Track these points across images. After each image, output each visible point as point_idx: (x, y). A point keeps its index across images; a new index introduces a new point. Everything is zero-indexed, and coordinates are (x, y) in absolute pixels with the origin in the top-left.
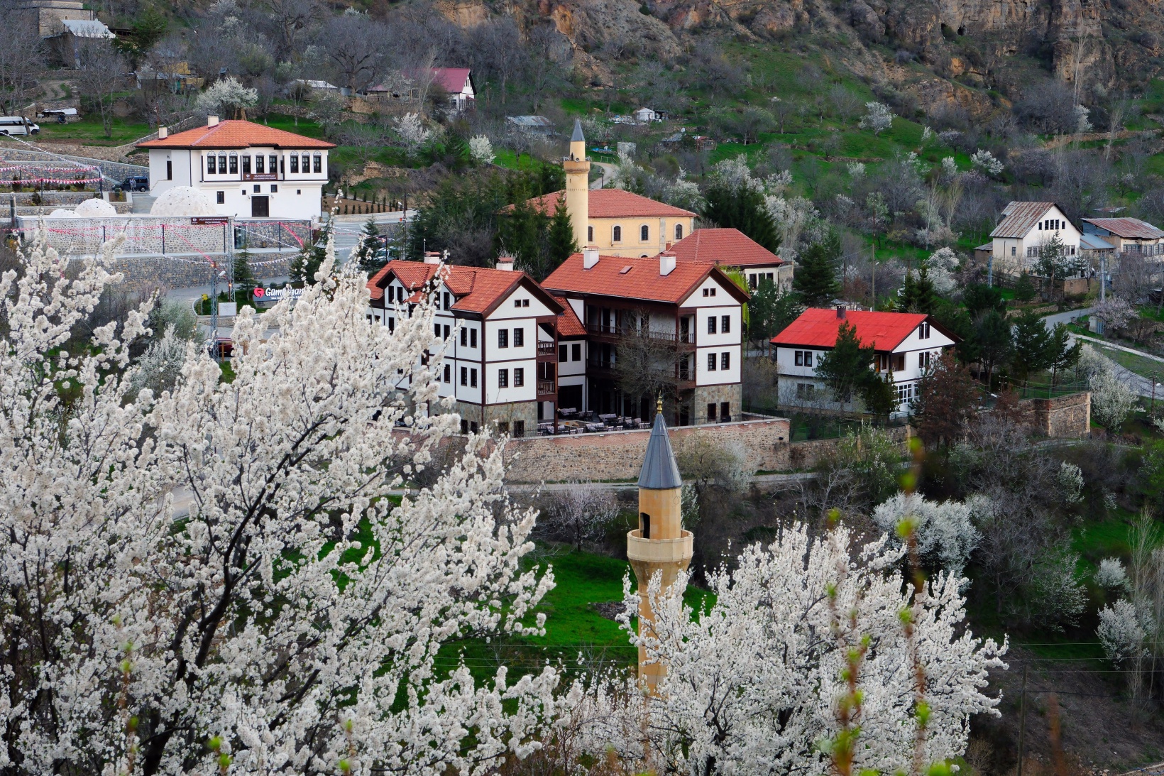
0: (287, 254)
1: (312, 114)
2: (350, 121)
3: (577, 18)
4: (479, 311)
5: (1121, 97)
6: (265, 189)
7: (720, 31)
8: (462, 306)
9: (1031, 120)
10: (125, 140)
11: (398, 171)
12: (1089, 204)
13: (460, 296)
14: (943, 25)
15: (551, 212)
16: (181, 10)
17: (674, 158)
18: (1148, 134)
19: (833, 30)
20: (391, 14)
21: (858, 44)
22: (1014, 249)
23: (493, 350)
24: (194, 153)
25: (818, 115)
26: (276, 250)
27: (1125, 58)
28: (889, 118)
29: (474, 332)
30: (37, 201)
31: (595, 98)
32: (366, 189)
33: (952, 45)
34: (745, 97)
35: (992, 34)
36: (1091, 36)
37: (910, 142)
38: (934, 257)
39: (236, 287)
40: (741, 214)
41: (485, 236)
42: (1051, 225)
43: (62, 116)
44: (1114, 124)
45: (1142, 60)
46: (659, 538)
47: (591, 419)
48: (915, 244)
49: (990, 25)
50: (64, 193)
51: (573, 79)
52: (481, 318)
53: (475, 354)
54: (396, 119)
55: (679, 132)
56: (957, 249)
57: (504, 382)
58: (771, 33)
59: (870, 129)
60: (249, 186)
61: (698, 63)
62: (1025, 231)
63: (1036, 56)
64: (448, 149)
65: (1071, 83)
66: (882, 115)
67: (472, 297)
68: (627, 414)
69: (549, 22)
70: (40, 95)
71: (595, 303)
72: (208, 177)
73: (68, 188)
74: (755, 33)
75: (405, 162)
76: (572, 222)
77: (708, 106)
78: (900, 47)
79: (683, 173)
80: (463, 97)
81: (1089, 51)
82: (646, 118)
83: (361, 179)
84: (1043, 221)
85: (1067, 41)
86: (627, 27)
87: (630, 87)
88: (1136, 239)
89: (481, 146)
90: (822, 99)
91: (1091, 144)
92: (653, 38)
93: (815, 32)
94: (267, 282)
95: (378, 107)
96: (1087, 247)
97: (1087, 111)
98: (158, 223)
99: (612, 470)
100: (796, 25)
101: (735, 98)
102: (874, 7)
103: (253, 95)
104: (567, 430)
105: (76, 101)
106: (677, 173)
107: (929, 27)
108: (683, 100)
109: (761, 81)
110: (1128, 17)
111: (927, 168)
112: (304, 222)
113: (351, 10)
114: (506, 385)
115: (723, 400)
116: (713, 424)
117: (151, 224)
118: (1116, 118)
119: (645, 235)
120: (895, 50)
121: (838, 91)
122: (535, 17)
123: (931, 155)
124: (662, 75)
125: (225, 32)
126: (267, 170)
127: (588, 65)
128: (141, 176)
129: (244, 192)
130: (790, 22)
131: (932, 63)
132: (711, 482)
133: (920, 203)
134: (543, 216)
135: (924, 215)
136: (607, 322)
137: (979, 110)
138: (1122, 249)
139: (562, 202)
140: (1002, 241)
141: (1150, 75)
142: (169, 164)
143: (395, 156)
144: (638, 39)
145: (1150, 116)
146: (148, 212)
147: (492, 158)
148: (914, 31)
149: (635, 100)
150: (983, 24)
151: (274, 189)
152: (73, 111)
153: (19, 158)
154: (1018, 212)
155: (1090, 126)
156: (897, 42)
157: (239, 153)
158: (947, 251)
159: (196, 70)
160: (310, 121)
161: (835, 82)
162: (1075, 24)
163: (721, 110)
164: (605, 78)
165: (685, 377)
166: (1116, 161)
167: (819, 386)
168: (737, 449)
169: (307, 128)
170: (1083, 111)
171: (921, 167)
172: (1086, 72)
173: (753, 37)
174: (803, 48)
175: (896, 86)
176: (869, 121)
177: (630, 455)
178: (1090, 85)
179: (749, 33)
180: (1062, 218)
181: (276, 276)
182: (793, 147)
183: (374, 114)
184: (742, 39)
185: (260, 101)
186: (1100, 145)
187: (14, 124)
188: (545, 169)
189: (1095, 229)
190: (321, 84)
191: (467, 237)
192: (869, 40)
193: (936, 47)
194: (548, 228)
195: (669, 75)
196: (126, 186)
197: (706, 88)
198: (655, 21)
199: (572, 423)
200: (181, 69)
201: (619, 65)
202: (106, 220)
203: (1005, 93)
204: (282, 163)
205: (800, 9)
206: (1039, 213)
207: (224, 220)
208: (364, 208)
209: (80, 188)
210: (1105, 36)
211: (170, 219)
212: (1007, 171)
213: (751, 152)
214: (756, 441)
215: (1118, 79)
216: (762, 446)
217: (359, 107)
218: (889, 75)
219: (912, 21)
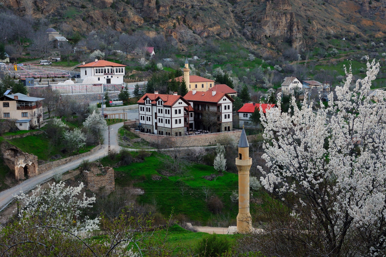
0: (117, 93)
1: (118, 59)
2: (127, 60)
3: (178, 35)
4: (170, 105)
5: (308, 52)
6: (110, 77)
7: (212, 37)
8: (165, 104)
9: (288, 58)
10: (73, 66)
11: (140, 72)
12: (303, 77)
13: (165, 102)
14: (265, 35)
15: (181, 81)
16: (82, 34)
17: (205, 68)
18: (315, 60)
19: (239, 37)
20: (133, 34)
21: (245, 40)
22: (287, 88)
23: (174, 115)
24: (92, 68)
25: (237, 57)
26: (114, 92)
27: (308, 43)
28: (254, 58)
29: (169, 110)
30: (53, 81)
31: (183, 54)
32: (133, 76)
33: (268, 40)
34: (219, 53)
35: (277, 37)
36: (300, 37)
37: (259, 64)
38: (269, 91)
39: (105, 101)
40: (225, 81)
41: (165, 87)
42: (296, 82)
43: (57, 60)
44: (307, 58)
45: (312, 43)
46: (244, 160)
47: (196, 131)
48: (263, 88)
49: (276, 35)
50: (59, 79)
51: (178, 49)
52: (171, 107)
53: (169, 116)
54: (139, 60)
55: (204, 62)
56: (274, 88)
57: (176, 122)
58: (224, 37)
59: (249, 60)
60: (106, 76)
61: (208, 45)
62: (290, 84)
63: (287, 42)
64: (152, 67)
65: (296, 49)
66: (252, 57)
67: (168, 102)
68: (204, 130)
69: (171, 36)
70: (51, 55)
71: (195, 103)
72: (96, 74)
73: (60, 77)
74: (221, 38)
75: (141, 70)
76: (186, 83)
77: (210, 56)
78: (255, 41)
79: (207, 71)
80: (152, 54)
81: (300, 41)
82: (196, 58)
83: (131, 74)
84: (294, 82)
85: (295, 39)
86: (190, 37)
87: (191, 51)
88: (315, 85)
89: (160, 65)
90: (238, 53)
91: (301, 63)
92: (196, 39)
93: (235, 37)
94: (112, 100)
95: (133, 57)
96: (304, 88)
97: (300, 55)
98: (85, 86)
99: (203, 143)
100: (230, 36)
101: (217, 53)
102: (249, 31)
103: (104, 54)
104: (191, 134)
105: (60, 56)
106: (206, 71)
107: (262, 36)
108: (204, 54)
109: (223, 49)
110: (308, 33)
111: (264, 70)
112: (120, 85)
113: (124, 33)
114: (177, 123)
115: (228, 126)
116: (226, 132)
117: (83, 86)
118: (307, 57)
119: (203, 87)
120: (254, 41)
121: (241, 51)
122: (168, 35)
123: (265, 66)
124: (199, 48)
125: (94, 39)
126: (110, 72)
127: (181, 46)
128: (78, 74)
129: (105, 78)
130: (229, 35)
131: (263, 44)
132: (229, 145)
133: (263, 78)
134: (179, 82)
135: (265, 81)
136: (199, 107)
137: (275, 55)
138: (312, 88)
139: (183, 79)
140: (284, 87)
141: (314, 47)
142: (86, 71)
143: (139, 68)
144: (193, 40)
145: (315, 56)
146: (82, 83)
147: (163, 68)
148: (258, 37)
149: (193, 54)
150: (275, 35)
151: (112, 77)
152: (59, 59)
153: (47, 70)
154: (288, 79)
155: (301, 59)
156: (254, 39)
157: (103, 68)
158: (271, 89)
159: (89, 49)
160: (118, 60)
161: (240, 49)
162: (296, 35)
163: (214, 56)
164: (185, 49)
165: (219, 120)
166: (308, 67)
167: (250, 122)
168: (233, 137)
169: (117, 62)
170: (299, 55)
171: (262, 69)
172: (299, 46)
173: (220, 39)
174: (232, 41)
175: (255, 50)
176: (249, 58)
177: (207, 140)
178: (301, 49)
179: (219, 38)
180: (298, 81)
181: (114, 98)
182: (231, 65)
183: (133, 58)
184: (217, 39)
185: (105, 56)
186: (303, 63)
187: (46, 62)
188: (177, 71)
189: (306, 83)
190: (120, 51)
191: (161, 87)
192: (248, 39)
193: (264, 40)
194: (180, 85)
195: (201, 48)
196: (75, 77)
197: (210, 51)
198: (196, 35)
199: (191, 132)
200: (85, 48)
201: (188, 46)
202: (72, 85)
203: (280, 51)
204: (114, 70)
205: (231, 32)
206: (292, 80)
207: (101, 85)
208: (133, 81)
209: (64, 78)
210: (303, 37)
211: (88, 84)
212: (283, 70)
213: (222, 66)
214: (237, 136)
215: (307, 48)
216: (238, 137)
217: (129, 57)
218: (253, 47)
219: (258, 34)
